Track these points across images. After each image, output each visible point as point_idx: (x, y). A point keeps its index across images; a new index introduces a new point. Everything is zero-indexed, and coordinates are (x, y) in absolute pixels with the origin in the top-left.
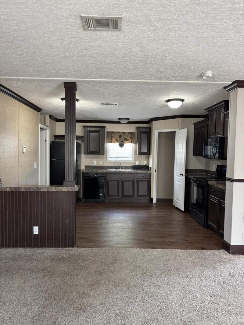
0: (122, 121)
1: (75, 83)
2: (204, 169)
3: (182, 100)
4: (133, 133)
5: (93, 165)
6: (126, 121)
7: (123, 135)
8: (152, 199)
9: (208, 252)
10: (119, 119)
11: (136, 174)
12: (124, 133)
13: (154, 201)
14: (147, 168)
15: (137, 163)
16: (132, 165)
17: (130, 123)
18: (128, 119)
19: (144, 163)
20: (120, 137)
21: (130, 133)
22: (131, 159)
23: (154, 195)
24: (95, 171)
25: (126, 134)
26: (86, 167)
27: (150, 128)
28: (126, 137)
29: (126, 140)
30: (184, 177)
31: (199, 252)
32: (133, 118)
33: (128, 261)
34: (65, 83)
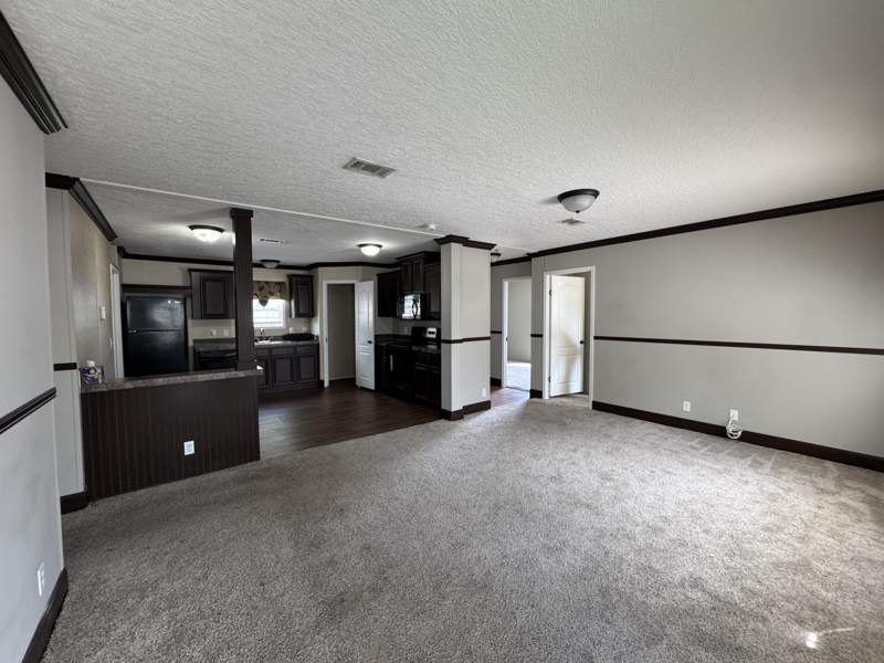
0: (267, 265)
1: (251, 212)
2: (391, 332)
3: (380, 246)
4: (283, 283)
5: (211, 337)
6: (275, 265)
7: (266, 286)
8: (323, 381)
9: (431, 425)
10: (263, 261)
11: (295, 347)
12: (267, 283)
13: (326, 384)
14: (309, 336)
15: (291, 331)
16: (284, 334)
17: (281, 267)
18: (278, 262)
19: (304, 330)
20: (261, 289)
21: (279, 283)
22: (282, 325)
23: (325, 377)
24: (212, 347)
25: (272, 286)
26: (195, 341)
27: (311, 277)
28: (272, 290)
29: (272, 294)
30: (373, 345)
31: (423, 427)
32: (284, 260)
33: (353, 454)
34: (233, 209)
